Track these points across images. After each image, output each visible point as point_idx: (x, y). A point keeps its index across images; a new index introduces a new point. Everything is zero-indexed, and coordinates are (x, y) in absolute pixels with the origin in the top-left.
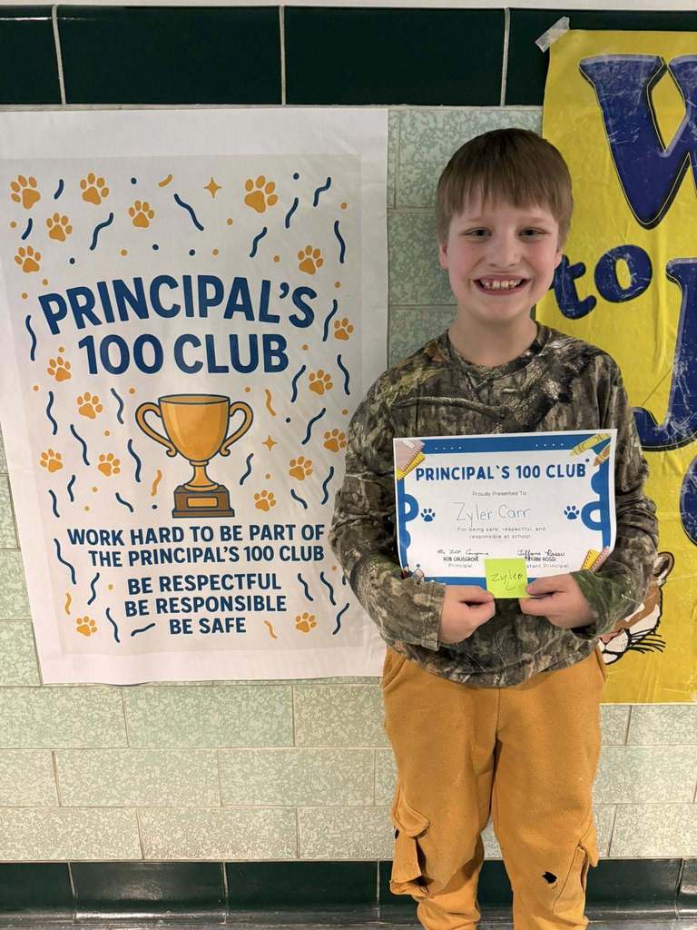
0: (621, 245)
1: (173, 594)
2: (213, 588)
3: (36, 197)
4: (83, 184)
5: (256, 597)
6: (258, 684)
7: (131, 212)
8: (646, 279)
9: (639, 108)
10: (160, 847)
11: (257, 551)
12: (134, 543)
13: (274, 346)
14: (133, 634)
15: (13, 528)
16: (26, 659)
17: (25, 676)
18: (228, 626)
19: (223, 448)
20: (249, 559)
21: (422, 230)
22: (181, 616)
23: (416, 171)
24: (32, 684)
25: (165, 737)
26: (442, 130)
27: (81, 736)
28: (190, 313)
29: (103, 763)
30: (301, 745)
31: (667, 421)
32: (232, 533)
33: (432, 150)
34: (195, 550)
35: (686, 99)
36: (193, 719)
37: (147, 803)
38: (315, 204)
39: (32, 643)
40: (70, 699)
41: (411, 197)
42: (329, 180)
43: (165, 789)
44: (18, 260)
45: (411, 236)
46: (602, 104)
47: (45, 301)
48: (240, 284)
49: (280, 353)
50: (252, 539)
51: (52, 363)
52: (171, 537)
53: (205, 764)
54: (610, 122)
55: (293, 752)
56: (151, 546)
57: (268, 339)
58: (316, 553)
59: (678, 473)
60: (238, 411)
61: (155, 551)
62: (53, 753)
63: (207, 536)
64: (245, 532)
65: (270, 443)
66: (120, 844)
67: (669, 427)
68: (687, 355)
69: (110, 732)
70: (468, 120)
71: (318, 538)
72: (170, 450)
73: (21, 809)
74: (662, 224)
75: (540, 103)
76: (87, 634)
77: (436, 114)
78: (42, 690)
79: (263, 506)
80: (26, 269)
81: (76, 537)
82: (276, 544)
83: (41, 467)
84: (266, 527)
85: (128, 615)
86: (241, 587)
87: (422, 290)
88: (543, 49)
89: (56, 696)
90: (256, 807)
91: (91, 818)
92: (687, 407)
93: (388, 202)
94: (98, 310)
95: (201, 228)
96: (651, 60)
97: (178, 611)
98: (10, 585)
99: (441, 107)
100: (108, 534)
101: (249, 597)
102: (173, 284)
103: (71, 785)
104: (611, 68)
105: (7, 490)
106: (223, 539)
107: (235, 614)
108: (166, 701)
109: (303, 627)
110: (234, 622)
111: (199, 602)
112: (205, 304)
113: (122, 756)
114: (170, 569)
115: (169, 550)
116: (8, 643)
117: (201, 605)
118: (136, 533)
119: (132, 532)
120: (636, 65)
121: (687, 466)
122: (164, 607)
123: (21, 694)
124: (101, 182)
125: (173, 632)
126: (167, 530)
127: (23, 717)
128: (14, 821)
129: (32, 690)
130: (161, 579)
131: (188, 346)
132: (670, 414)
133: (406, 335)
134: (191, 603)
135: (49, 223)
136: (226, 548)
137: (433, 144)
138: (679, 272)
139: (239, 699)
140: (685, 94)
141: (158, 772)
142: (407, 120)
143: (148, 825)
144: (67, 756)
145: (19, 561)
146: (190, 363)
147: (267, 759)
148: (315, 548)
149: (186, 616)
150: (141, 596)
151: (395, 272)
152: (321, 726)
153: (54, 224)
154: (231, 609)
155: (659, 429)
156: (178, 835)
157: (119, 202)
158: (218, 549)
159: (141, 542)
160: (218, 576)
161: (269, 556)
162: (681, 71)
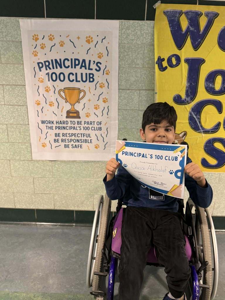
0: (173, 54)
1: (65, 138)
2: (75, 137)
3: (38, 39)
4: (49, 36)
5: (85, 140)
6: (85, 162)
7: (60, 43)
8: (179, 62)
9: (177, 22)
10: (59, 205)
11: (86, 128)
12: (56, 124)
13: (91, 76)
14: (56, 147)
15: (27, 119)
16: (29, 153)
17: (29, 158)
18: (78, 147)
19: (78, 101)
20: (84, 130)
21: (127, 49)
22: (67, 143)
23: (125, 35)
24: (30, 160)
25: (62, 175)
26: (131, 26)
27: (41, 174)
28: (72, 67)
29: (46, 181)
30: (95, 178)
31: (185, 97)
32: (80, 123)
33: (129, 31)
34: (71, 127)
35: (188, 19)
36: (69, 170)
37: (56, 193)
38: (102, 42)
39: (30, 149)
40: (39, 164)
41: (124, 41)
42: (105, 37)
43: (61, 189)
44: (33, 54)
45: (124, 50)
46: (168, 21)
47: (38, 63)
48: (84, 61)
49: (92, 78)
50: (85, 124)
51: (39, 79)
52: (65, 123)
53: (71, 182)
54: (170, 25)
55: (93, 180)
56: (61, 125)
57: (90, 74)
58: (100, 129)
59: (188, 111)
60: (82, 92)
61: (62, 127)
62: (34, 179)
63: (74, 123)
64: (83, 123)
65: (89, 100)
66: (49, 204)
67: (185, 99)
68: (189, 81)
69: (49, 173)
70: (137, 24)
71: (100, 125)
72: (66, 101)
73: (24, 194)
74: (183, 49)
75: (154, 20)
76: (44, 147)
77: (130, 22)
78: (32, 161)
79: (87, 116)
80: (35, 56)
81: (43, 122)
82: (90, 126)
83: (35, 104)
84: (88, 122)
85: (55, 142)
86: (81, 137)
87: (126, 63)
88: (155, 8)
89: (36, 163)
90: (83, 195)
91: (42, 197)
92: (190, 94)
93: (119, 42)
94: (51, 66)
95: (75, 47)
96: (180, 11)
97: (66, 142)
98: (26, 134)
99: (131, 21)
100: (50, 121)
101: (83, 140)
102: (68, 60)
103: (37, 187)
104: (170, 13)
105: (27, 110)
106: (78, 124)
107: (80, 144)
108: (62, 165)
109: (96, 147)
110: (80, 146)
111: (71, 140)
112: (75, 65)
113: (51, 180)
114: (65, 131)
115: (65, 127)
116: (25, 149)
117: (72, 141)
118: (57, 122)
119: (56, 121)
120: (176, 12)
121: (190, 109)
122: (63, 141)
123: (27, 162)
124: (53, 36)
125: (65, 147)
126: (64, 121)
127: (27, 168)
128: (22, 197)
129: (30, 161)
130: (63, 134)
131: (71, 75)
132: (185, 96)
133: (123, 74)
134: (70, 140)
135: (41, 45)
136: (78, 127)
137: (129, 29)
138: (187, 61)
139: (81, 165)
140: (188, 18)
141: (59, 184)
142: (123, 23)
143: (56, 199)
144: (37, 179)
145: (29, 128)
146: (71, 80)
147: (87, 182)
148: (100, 127)
149: (68, 143)
150: (58, 138)
151: (121, 59)
152: (100, 173)
153: (42, 45)
154: (79, 142)
155: (183, 99)
156: (64, 202)
157: (57, 41)
158: (76, 127)
159: (58, 124)
160: (76, 134)
161: (88, 129)
162: (187, 13)
